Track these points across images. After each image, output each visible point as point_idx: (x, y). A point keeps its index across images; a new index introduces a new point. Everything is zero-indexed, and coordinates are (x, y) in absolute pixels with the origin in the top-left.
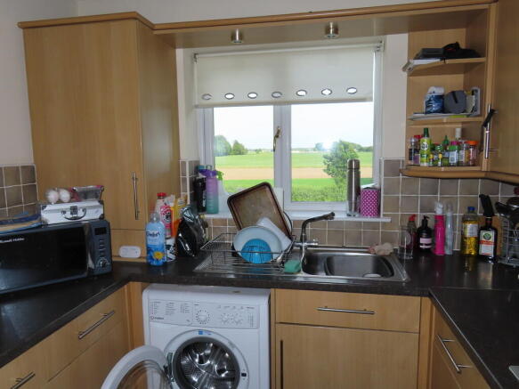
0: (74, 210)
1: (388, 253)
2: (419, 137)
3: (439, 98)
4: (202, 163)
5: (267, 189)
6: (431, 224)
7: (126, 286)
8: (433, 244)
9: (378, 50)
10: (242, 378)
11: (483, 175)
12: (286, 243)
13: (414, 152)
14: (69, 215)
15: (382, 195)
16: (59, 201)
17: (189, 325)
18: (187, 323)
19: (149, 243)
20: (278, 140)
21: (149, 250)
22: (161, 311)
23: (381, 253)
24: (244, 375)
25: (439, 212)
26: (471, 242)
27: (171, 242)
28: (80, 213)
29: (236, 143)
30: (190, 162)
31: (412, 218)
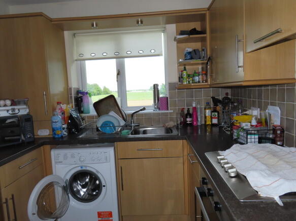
0: (13, 110)
1: (172, 126)
2: (182, 71)
3: (190, 53)
4: (81, 89)
5: (113, 98)
6: (191, 112)
7: (42, 147)
8: (192, 121)
9: (164, 31)
10: (103, 188)
11: (208, 86)
12: (123, 123)
13: (181, 78)
14: (10, 112)
15: (169, 100)
16: (5, 106)
17: (75, 164)
18: (74, 163)
19: (54, 126)
20: (119, 76)
21: (54, 130)
22: (61, 159)
23: (169, 127)
24: (104, 186)
25: (194, 105)
26: (208, 119)
27: (65, 126)
28: (17, 111)
29: (105, 88)
30: (74, 88)
31: (183, 110)
